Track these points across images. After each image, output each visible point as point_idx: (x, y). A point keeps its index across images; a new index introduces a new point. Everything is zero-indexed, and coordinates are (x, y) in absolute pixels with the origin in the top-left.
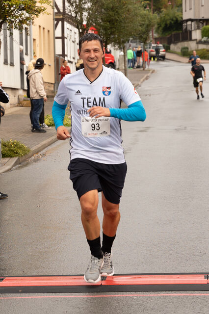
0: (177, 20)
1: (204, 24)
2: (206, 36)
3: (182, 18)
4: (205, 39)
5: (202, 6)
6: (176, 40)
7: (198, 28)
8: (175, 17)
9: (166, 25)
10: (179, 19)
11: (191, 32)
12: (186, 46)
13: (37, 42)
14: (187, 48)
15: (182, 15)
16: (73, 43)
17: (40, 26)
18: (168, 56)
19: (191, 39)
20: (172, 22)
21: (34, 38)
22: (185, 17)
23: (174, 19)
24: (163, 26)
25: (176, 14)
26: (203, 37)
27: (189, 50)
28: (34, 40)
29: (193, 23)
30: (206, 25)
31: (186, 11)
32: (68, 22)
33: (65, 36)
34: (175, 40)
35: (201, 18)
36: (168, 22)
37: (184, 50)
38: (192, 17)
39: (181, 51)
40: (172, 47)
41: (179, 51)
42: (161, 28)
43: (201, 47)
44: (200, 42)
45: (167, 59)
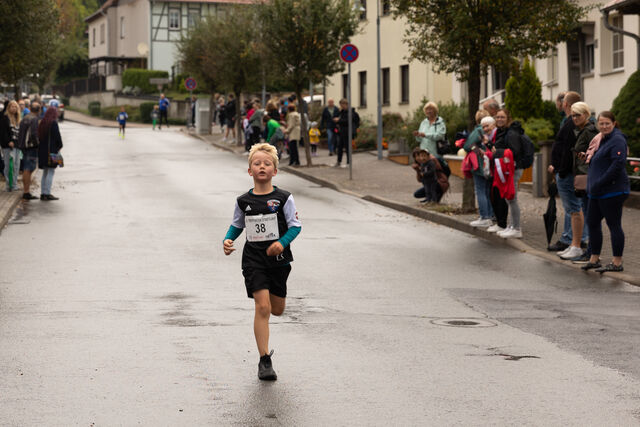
0: (79, 60)
1: (125, 66)
2: (129, 85)
3: (87, 57)
4: (127, 89)
5: (122, 38)
6: (80, 91)
7: (115, 72)
8: (77, 55)
9: (62, 66)
10: (83, 58)
11: (104, 79)
12: (96, 99)
14: (98, 103)
15: (87, 51)
18: (68, 114)
19: (104, 89)
20: (72, 62)
22: (93, 53)
23: (75, 58)
25: (78, 51)
26: (124, 87)
27: (102, 107)
29: (108, 64)
30: (128, 67)
31: (94, 45)
34: (77, 91)
35: (120, 54)
36: (65, 63)
37: (94, 106)
39: (89, 107)
40: (73, 100)
41: (85, 107)
43: (122, 102)
44: (118, 94)
45: (67, 120)
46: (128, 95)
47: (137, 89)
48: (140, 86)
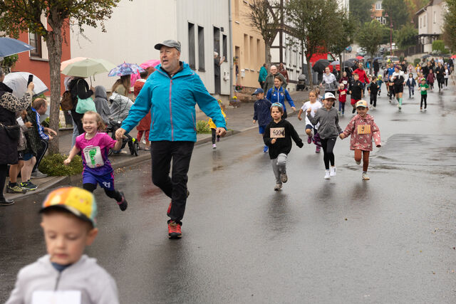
1: (436, 38)
2: (435, 49)
3: (418, 34)
4: (435, 51)
5: (434, 23)
6: (412, 53)
7: (430, 42)
8: (412, 33)
9: (404, 39)
10: (416, 34)
11: (423, 46)
12: (418, 57)
13: (242, 50)
15: (418, 31)
16: (293, 53)
17: (245, 35)
19: (423, 52)
20: (410, 37)
21: (238, 46)
22: (421, 31)
23: (412, 35)
24: (402, 40)
25: (413, 31)
26: (433, 50)
28: (237, 48)
29: (425, 38)
31: (421, 27)
32: (287, 32)
33: (284, 45)
34: (410, 53)
35: (433, 33)
36: (406, 37)
38: (426, 33)
39: (414, 62)
42: (400, 43)
44: (431, 54)
46: (435, 55)
47: (439, 51)
48: (441, 50)
